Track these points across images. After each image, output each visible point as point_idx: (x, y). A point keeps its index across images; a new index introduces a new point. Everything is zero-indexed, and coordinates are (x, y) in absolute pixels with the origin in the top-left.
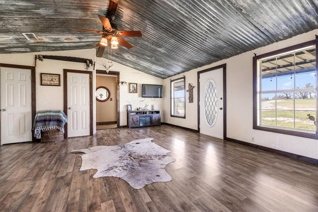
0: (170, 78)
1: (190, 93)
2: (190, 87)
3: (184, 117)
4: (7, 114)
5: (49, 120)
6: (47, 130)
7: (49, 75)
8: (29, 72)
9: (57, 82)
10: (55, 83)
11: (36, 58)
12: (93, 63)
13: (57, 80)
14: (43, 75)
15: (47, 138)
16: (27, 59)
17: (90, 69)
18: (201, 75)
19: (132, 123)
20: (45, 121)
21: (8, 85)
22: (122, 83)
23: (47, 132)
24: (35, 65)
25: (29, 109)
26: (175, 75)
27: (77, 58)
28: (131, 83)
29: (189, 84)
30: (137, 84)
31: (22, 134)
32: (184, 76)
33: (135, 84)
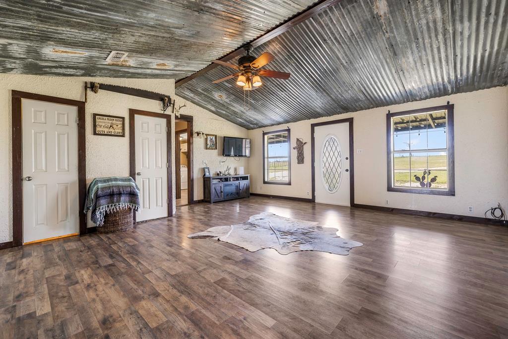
0: (263, 129)
1: (298, 151)
2: (298, 143)
3: (289, 184)
4: (34, 186)
5: (118, 194)
6: (115, 210)
7: (106, 118)
8: (74, 110)
9: (119, 130)
10: (117, 131)
11: (86, 88)
12: (172, 102)
13: (120, 126)
14: (97, 117)
15: (115, 223)
16: (71, 88)
17: (169, 111)
18: (316, 128)
19: (215, 196)
20: (111, 195)
21: (36, 133)
22: (198, 134)
23: (115, 214)
24: (86, 99)
25: (74, 177)
26: (273, 125)
27: (149, 92)
28: (208, 135)
29: (298, 140)
30: (216, 136)
31: (61, 221)
32: (288, 128)
33: (213, 135)
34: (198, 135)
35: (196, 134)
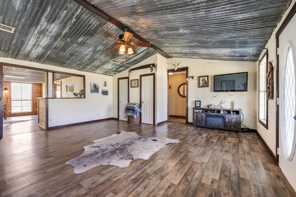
4: (121, 104)
8: (126, 81)
10: (137, 85)
11: (129, 72)
12: (156, 66)
14: (132, 81)
17: (154, 71)
20: (128, 109)
24: (129, 76)
28: (200, 77)
30: (208, 76)
32: (266, 50)
33: (205, 76)
34: (192, 78)
35: (191, 78)
